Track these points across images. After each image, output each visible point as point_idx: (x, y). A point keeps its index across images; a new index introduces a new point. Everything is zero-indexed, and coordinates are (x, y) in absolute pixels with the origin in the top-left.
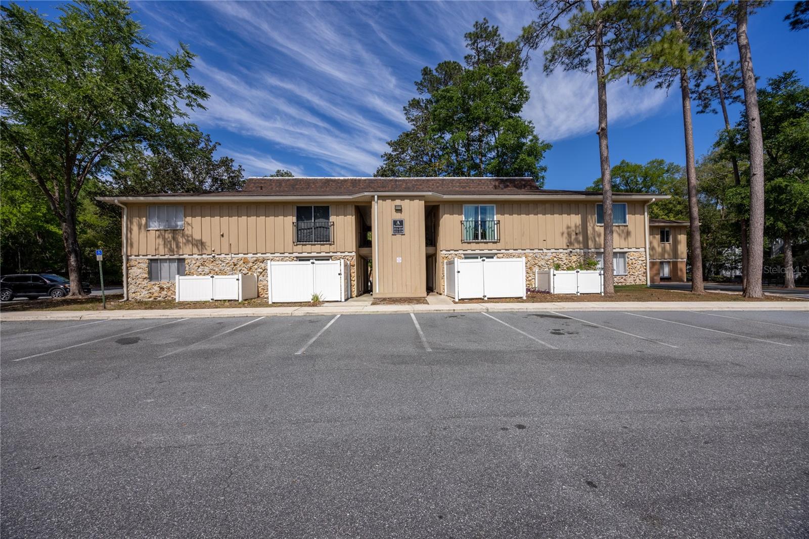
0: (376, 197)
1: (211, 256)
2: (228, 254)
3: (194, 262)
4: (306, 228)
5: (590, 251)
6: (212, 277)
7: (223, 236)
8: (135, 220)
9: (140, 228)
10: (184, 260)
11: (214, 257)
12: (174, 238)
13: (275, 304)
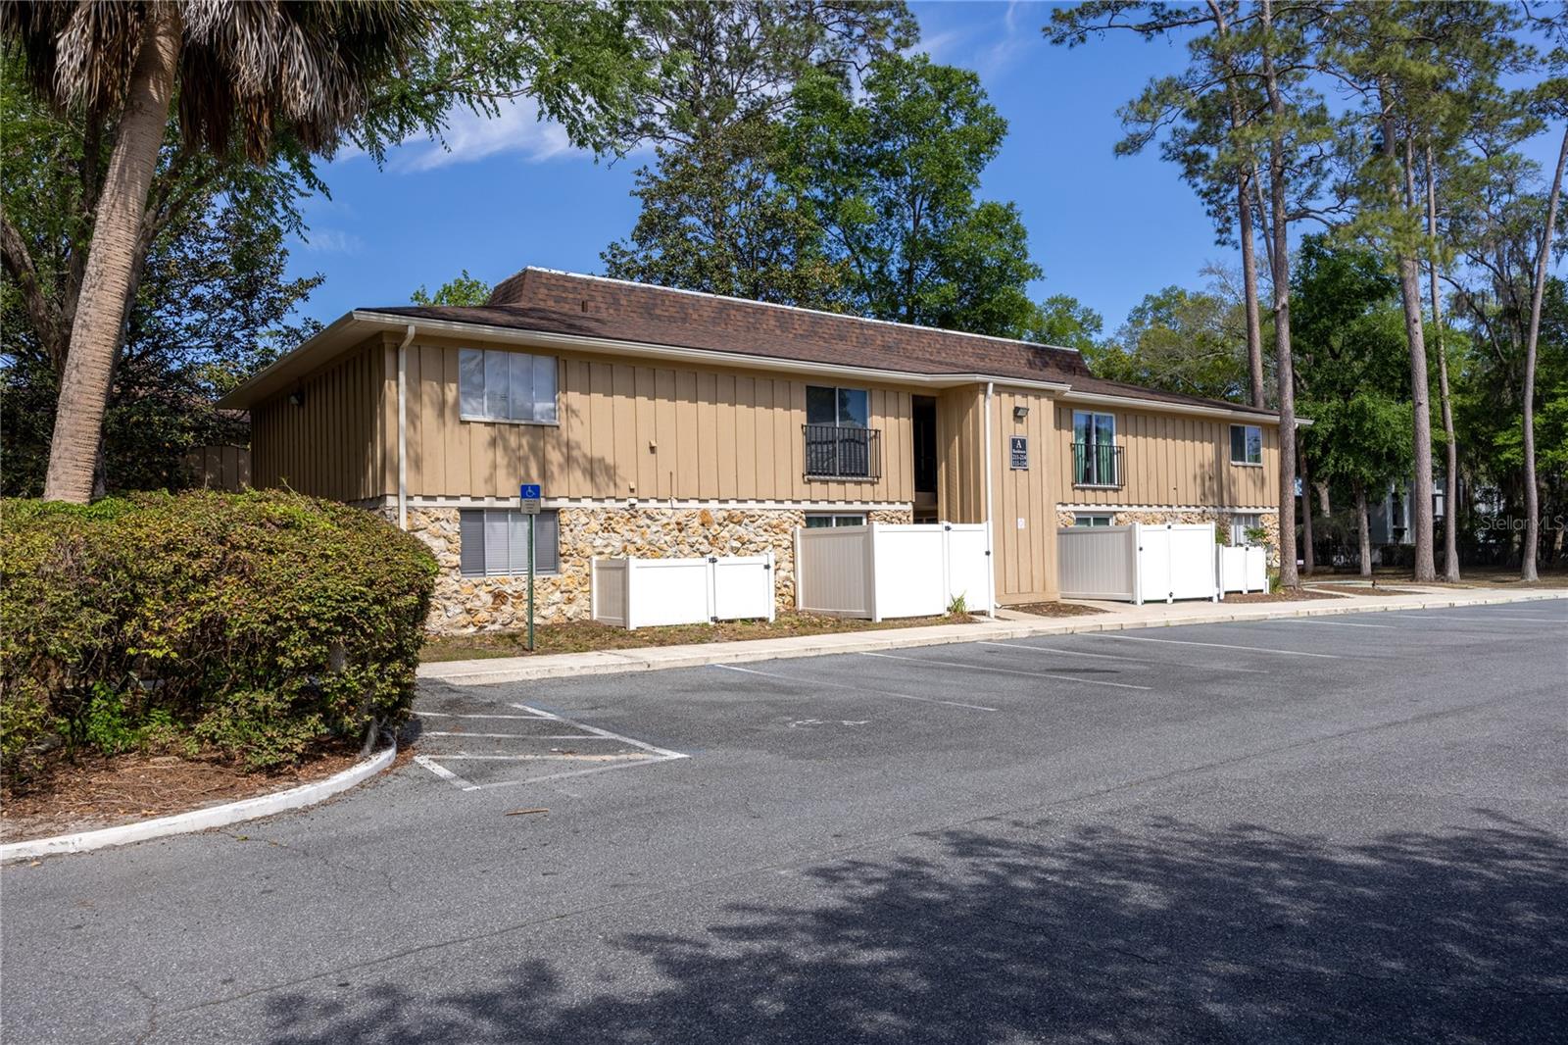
0: (991, 385)
1: (625, 505)
2: (665, 501)
3: (583, 520)
4: (819, 440)
5: (1224, 510)
6: (713, 561)
7: (652, 449)
8: (429, 388)
9: (441, 414)
10: (555, 511)
11: (632, 505)
12: (533, 449)
13: (891, 623)
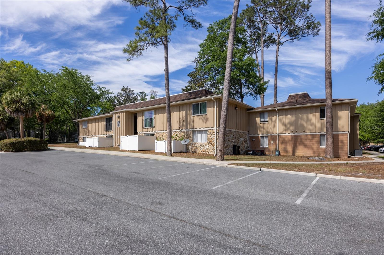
1: (91, 136)
2: (94, 135)
5: (189, 130)
7: (93, 129)
9: (81, 128)
12: (86, 131)
